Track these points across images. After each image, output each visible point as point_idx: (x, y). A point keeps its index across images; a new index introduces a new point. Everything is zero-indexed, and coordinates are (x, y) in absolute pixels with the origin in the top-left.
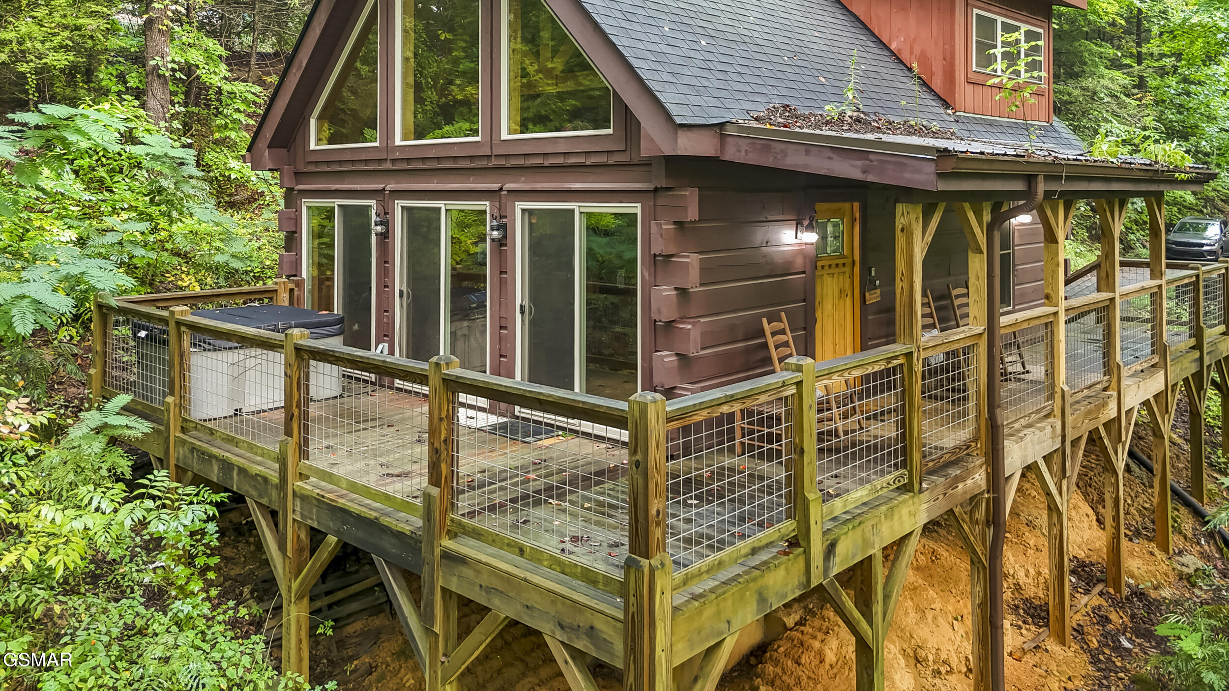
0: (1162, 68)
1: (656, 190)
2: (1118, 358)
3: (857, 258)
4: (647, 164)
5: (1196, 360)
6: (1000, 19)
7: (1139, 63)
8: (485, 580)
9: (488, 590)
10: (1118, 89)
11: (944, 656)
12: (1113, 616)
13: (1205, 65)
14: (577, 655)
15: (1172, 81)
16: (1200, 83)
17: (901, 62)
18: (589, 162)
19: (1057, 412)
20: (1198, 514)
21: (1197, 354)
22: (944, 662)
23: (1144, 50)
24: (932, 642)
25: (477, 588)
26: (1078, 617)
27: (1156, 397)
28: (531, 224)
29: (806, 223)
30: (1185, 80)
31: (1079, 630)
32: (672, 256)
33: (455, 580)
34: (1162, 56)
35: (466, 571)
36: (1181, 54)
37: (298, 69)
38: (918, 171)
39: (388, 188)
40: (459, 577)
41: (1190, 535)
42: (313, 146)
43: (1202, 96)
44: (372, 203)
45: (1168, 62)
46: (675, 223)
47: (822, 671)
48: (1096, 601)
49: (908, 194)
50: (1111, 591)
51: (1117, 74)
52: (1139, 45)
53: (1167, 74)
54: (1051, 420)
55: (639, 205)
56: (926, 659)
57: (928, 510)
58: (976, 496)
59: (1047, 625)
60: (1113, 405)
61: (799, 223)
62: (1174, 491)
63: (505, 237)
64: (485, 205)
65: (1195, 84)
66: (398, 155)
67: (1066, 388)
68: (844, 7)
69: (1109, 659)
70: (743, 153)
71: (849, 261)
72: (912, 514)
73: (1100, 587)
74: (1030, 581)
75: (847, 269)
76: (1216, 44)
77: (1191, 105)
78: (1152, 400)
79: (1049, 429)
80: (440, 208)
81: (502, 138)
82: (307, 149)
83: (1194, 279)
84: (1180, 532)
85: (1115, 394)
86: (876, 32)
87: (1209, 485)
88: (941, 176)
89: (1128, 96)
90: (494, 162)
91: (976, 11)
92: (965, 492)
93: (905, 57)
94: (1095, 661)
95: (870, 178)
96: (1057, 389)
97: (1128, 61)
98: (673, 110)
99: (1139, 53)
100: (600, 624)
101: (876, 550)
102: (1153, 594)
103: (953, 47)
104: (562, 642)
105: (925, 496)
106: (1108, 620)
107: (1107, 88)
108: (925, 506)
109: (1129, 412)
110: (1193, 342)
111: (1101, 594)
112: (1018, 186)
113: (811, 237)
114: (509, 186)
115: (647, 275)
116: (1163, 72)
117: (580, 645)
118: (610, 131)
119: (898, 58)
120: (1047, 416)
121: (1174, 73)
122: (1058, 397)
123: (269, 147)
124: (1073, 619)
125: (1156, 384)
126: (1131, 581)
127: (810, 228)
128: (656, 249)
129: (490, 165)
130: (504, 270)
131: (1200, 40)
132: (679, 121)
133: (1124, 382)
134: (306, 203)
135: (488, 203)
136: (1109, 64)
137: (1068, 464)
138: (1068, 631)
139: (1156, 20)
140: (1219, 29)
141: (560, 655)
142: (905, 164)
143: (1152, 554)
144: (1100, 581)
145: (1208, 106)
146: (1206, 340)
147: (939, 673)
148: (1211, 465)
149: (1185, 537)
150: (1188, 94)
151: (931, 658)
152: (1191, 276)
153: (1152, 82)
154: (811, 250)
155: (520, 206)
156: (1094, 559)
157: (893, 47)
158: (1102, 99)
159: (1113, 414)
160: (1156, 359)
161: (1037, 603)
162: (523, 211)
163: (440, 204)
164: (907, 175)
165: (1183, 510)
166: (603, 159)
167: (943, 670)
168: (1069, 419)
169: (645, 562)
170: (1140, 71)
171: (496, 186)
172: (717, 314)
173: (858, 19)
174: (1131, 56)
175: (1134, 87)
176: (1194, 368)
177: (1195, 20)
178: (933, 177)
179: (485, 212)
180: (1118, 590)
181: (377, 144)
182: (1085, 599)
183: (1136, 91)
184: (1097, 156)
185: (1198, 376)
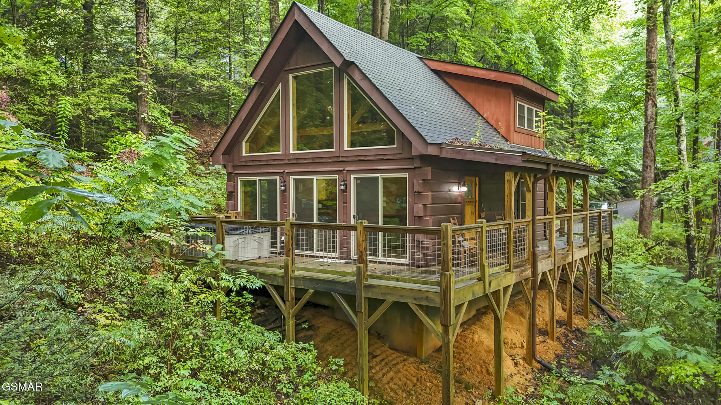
0: (582, 129)
1: (415, 168)
2: (572, 240)
3: (477, 199)
4: (412, 158)
5: (599, 246)
6: (526, 106)
7: (572, 127)
8: (383, 291)
9: (385, 294)
10: (563, 138)
11: (514, 342)
12: (570, 335)
13: (602, 128)
14: (420, 306)
15: (587, 136)
16: (600, 137)
17: (488, 122)
18: (385, 158)
19: (553, 255)
20: (599, 307)
21: (599, 244)
22: (514, 344)
23: (574, 120)
24: (510, 337)
25: (380, 294)
26: (557, 334)
27: (585, 257)
28: (357, 183)
29: (462, 184)
30: (593, 135)
31: (558, 338)
32: (421, 192)
33: (370, 294)
34: (583, 123)
35: (374, 290)
36: (591, 123)
37: (240, 120)
38: (516, 160)
39: (287, 171)
40: (372, 292)
41: (596, 314)
42: (244, 154)
43: (601, 143)
44: (278, 178)
45: (585, 126)
46: (423, 180)
47: (473, 344)
48: (564, 331)
49: (510, 168)
50: (569, 328)
51: (563, 132)
52: (572, 118)
53: (584, 132)
54: (550, 258)
55: (407, 174)
56: (508, 343)
57: (515, 279)
58: (528, 278)
59: (548, 335)
60: (570, 257)
61: (459, 184)
62: (590, 299)
63: (346, 189)
64: (336, 177)
65: (597, 138)
66: (291, 157)
67: (556, 247)
68: (463, 99)
69: (569, 346)
70: (449, 154)
71: (474, 200)
72: (511, 279)
73: (564, 327)
74: (540, 322)
75: (474, 204)
76: (608, 118)
77: (595, 147)
78: (583, 259)
79: (550, 261)
80: (313, 179)
81: (345, 149)
82: (240, 155)
83: (599, 214)
84: (592, 313)
85: (571, 253)
86: (478, 110)
87: (603, 298)
88: (524, 161)
89: (567, 142)
90: (341, 159)
91: (518, 102)
92: (525, 276)
93: (490, 120)
94: (564, 346)
95: (498, 162)
96: (553, 247)
97: (566, 126)
98: (426, 138)
99: (572, 122)
100: (430, 295)
101: (501, 288)
102: (583, 331)
103: (510, 117)
104: (416, 304)
105: (514, 273)
106: (568, 336)
107: (559, 138)
108: (514, 277)
109: (576, 261)
110: (598, 239)
111: (565, 329)
112: (544, 167)
113: (464, 189)
114: (347, 169)
115: (411, 200)
116: (582, 132)
117: (422, 303)
118: (395, 146)
119: (487, 121)
120: (549, 257)
121: (587, 132)
122: (553, 250)
123: (222, 154)
124: (556, 335)
125: (584, 253)
126: (575, 326)
127: (464, 185)
128: (416, 190)
129: (339, 160)
130: (345, 202)
131: (601, 116)
132: (429, 142)
133: (574, 250)
134: (239, 179)
135: (337, 176)
136: (559, 126)
137: (556, 275)
138: (555, 338)
139: (581, 106)
140: (609, 111)
141: (414, 308)
142: (511, 157)
143: (582, 319)
144: (564, 325)
145: (603, 148)
146: (603, 240)
147: (512, 347)
148: (604, 292)
149: (594, 315)
150: (594, 142)
151: (509, 342)
152: (598, 212)
153: (578, 136)
154: (463, 194)
155: (353, 176)
156: (562, 319)
157: (485, 116)
158: (555, 144)
159: (571, 261)
160: (585, 243)
161: (543, 330)
162: (354, 178)
163: (314, 177)
164: (512, 161)
165: (593, 306)
166: (392, 157)
167: (514, 346)
168: (557, 258)
169: (447, 273)
170: (573, 130)
171: (342, 169)
172: (435, 216)
173: (469, 104)
174: (568, 123)
175: (570, 138)
176: (598, 249)
177: (599, 106)
178: (521, 161)
179: (336, 179)
180: (571, 328)
181: (280, 153)
182: (560, 329)
183: (571, 140)
184: (567, 159)
185: (600, 252)
